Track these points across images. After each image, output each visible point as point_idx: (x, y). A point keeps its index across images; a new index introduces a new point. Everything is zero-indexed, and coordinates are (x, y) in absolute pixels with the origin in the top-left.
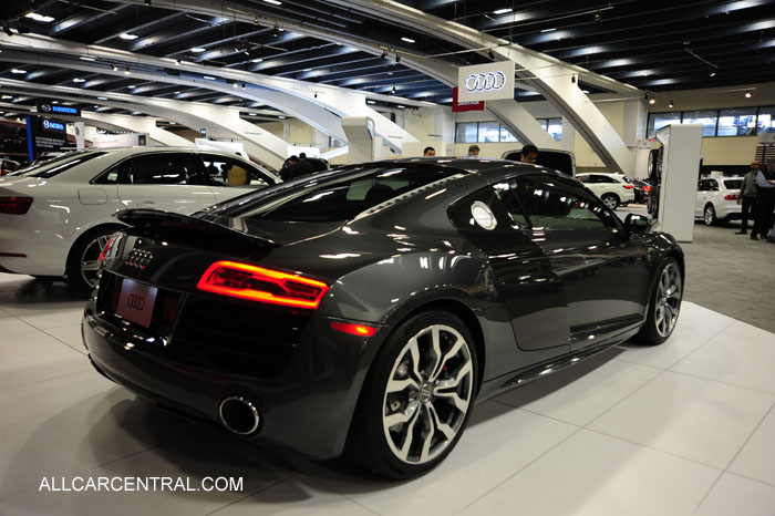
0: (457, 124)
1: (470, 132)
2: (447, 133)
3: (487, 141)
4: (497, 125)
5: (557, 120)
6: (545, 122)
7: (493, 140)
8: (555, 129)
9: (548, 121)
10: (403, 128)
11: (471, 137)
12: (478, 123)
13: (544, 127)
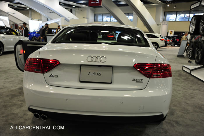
0: (95, 14)
1: (100, 18)
2: (91, 17)
3: (106, 21)
4: (110, 15)
5: (132, 14)
6: (127, 14)
7: (109, 21)
8: (131, 17)
9: (128, 14)
10: (75, 15)
11: (100, 19)
12: (103, 14)
13: (127, 16)
